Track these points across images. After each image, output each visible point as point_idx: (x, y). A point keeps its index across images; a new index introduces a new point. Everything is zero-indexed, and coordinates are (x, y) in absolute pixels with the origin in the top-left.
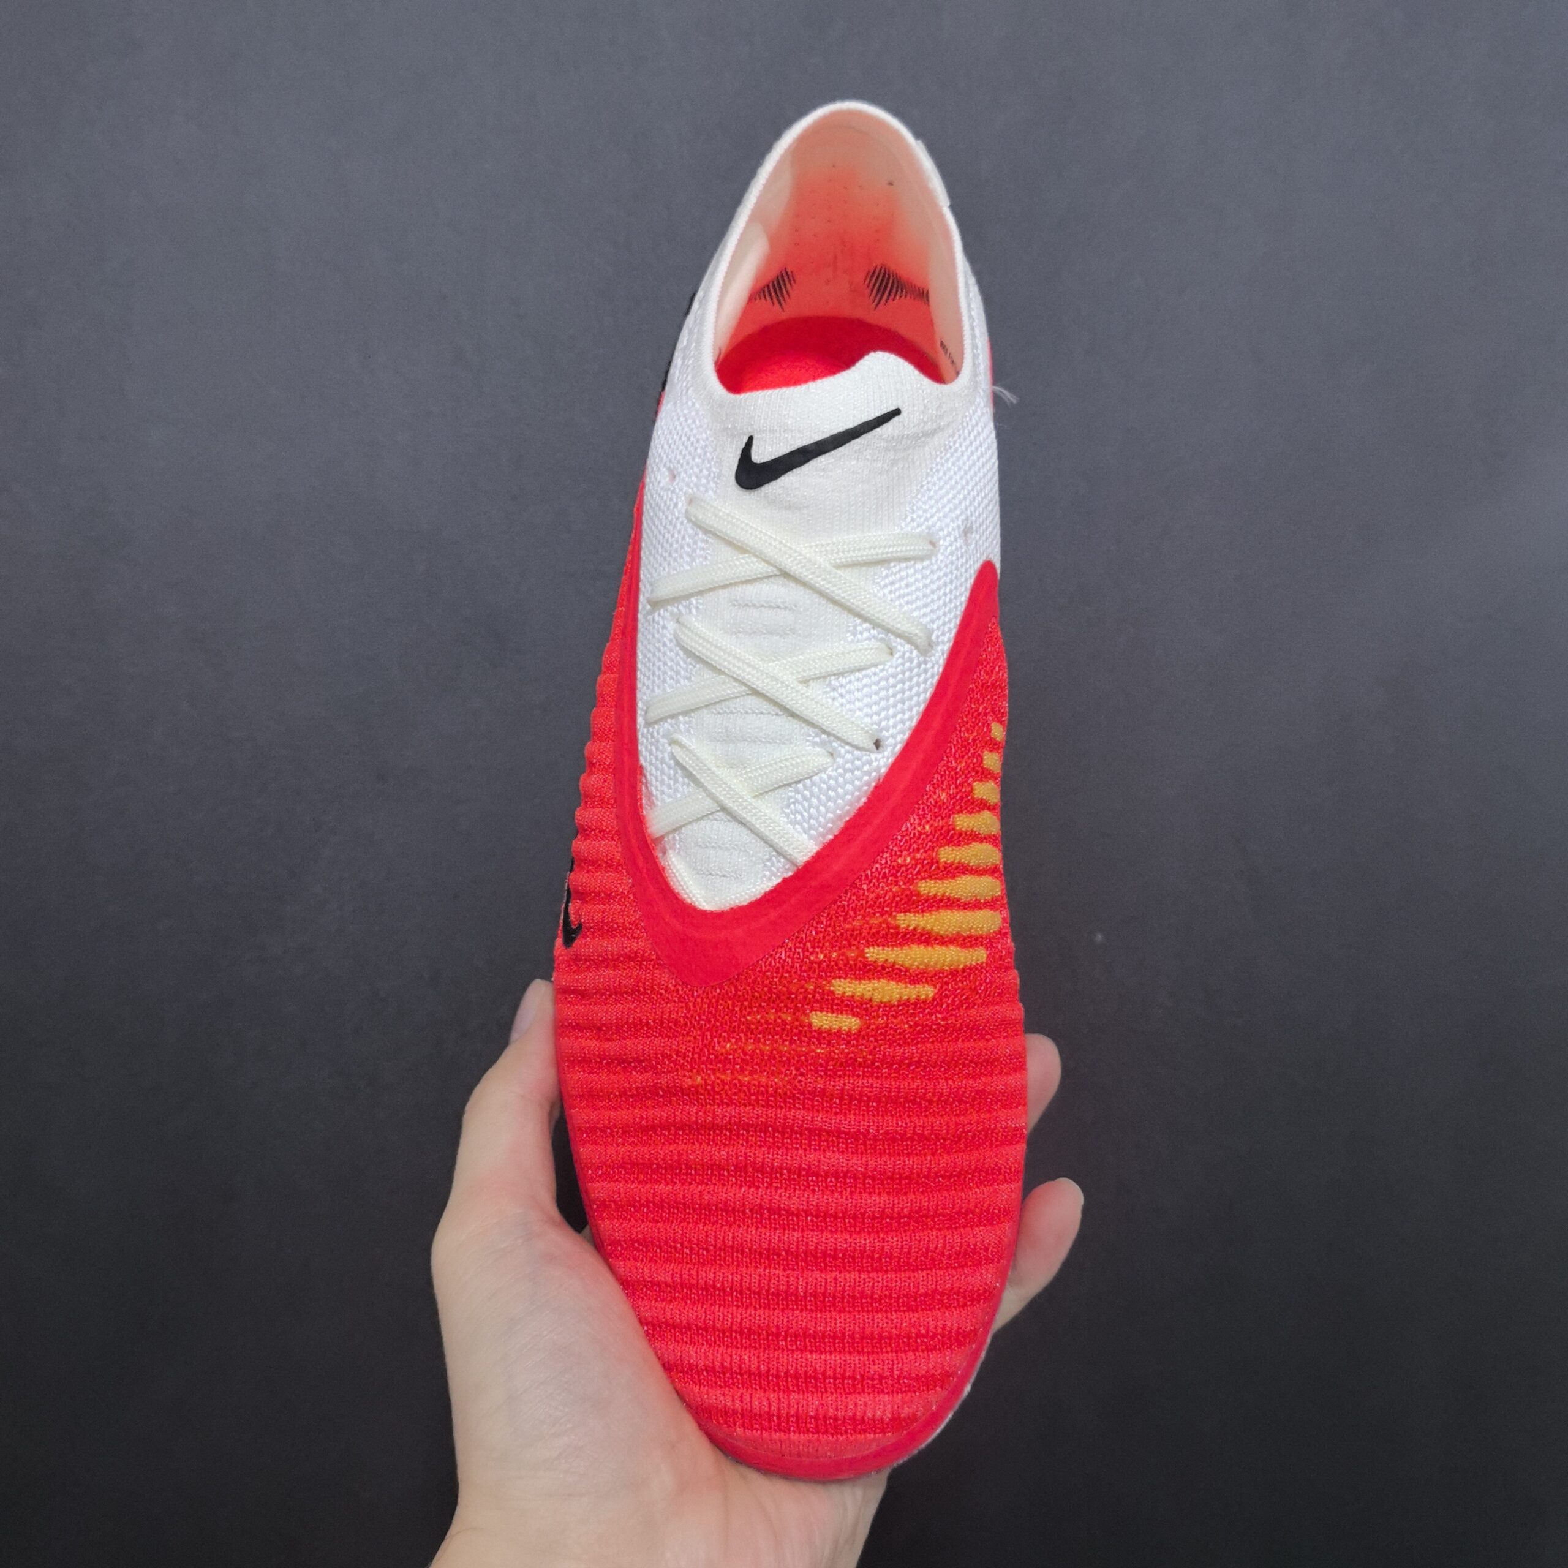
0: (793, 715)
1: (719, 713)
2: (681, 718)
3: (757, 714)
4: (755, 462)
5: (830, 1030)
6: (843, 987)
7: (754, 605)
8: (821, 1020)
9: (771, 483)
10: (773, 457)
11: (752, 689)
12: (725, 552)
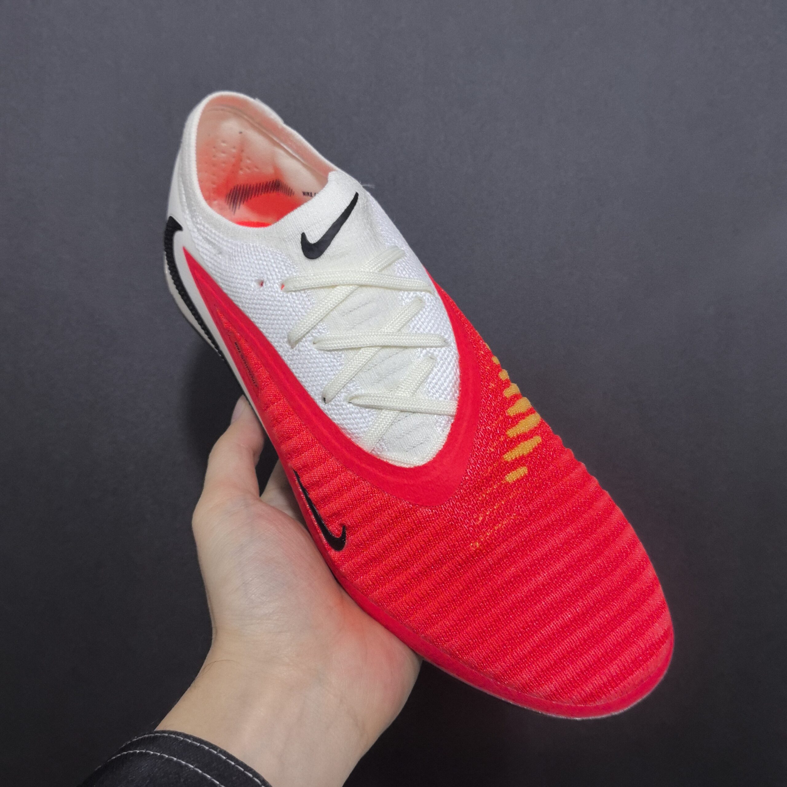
0: (406, 347)
1: (369, 370)
2: (349, 385)
3: (388, 358)
4: (313, 243)
5: (518, 479)
6: (509, 457)
7: (355, 309)
8: (511, 477)
9: (328, 249)
10: (322, 236)
11: (381, 346)
12: (323, 293)
